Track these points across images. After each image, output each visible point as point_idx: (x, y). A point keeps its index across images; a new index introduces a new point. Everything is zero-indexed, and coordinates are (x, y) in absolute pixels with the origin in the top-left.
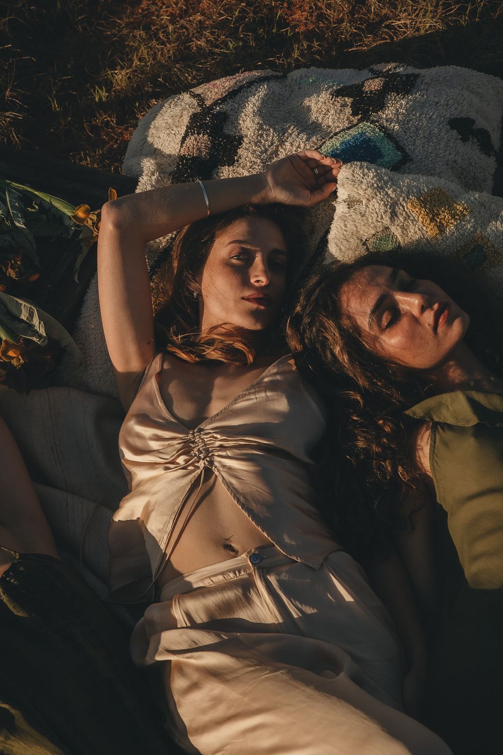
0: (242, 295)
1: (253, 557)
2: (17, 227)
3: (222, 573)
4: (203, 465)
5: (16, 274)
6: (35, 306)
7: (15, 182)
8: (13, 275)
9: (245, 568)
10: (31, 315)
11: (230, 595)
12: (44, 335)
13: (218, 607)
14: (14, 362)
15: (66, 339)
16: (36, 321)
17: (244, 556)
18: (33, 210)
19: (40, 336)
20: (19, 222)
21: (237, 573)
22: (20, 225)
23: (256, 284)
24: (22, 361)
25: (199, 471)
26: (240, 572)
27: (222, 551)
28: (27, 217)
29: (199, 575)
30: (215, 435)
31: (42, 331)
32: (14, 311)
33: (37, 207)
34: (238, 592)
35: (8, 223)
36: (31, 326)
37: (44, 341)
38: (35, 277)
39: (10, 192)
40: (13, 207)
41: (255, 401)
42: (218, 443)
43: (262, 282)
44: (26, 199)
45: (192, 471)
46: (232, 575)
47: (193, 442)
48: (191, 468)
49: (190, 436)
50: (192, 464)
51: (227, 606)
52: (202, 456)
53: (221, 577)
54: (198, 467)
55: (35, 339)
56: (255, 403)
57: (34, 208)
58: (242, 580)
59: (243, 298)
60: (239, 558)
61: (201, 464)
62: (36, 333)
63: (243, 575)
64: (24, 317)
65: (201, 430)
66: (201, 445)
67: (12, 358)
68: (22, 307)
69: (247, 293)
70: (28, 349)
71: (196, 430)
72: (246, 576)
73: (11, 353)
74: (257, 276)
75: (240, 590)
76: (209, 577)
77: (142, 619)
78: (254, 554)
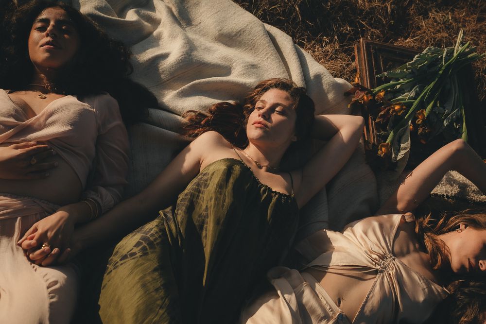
0: (470, 258)
1: (341, 315)
2: (443, 122)
3: (327, 302)
4: (378, 268)
5: (422, 132)
6: (411, 149)
7: (465, 112)
8: (420, 132)
9: (334, 313)
10: (405, 149)
11: (319, 311)
12: (398, 159)
13: (312, 306)
14: (379, 152)
15: (400, 170)
16: (403, 152)
17: (340, 310)
18: (455, 126)
19: (396, 157)
20: (446, 122)
21: (330, 310)
22: (445, 123)
23: (479, 264)
24: (382, 155)
25: (374, 267)
26: (331, 311)
27: (337, 299)
28: (451, 124)
29: (321, 290)
30: (394, 269)
31: (399, 157)
32: (403, 140)
33: (458, 127)
34: (322, 315)
35: (443, 117)
36: (399, 151)
37: (395, 160)
38: (423, 142)
39: (458, 110)
40: (452, 116)
41: (420, 283)
42: (391, 272)
43: (482, 267)
44: (459, 120)
45: (373, 264)
46: (328, 307)
47: (387, 259)
48: (374, 263)
49: (389, 256)
50: (376, 263)
51: (314, 311)
52: (382, 266)
53: (325, 302)
54: (376, 266)
55: (393, 155)
56: (419, 284)
57: (457, 126)
58: (329, 315)
59: (469, 259)
60: (338, 308)
61: (378, 267)
62: (397, 155)
63: (331, 314)
64: (402, 146)
65: (394, 259)
66: (387, 263)
67: (381, 150)
68: (407, 143)
69: (473, 261)
70: (388, 155)
71: (394, 257)
72: (331, 316)
73: (383, 149)
74: (484, 263)
75: (323, 315)
76: (322, 296)
77: (289, 269)
78: (342, 315)
